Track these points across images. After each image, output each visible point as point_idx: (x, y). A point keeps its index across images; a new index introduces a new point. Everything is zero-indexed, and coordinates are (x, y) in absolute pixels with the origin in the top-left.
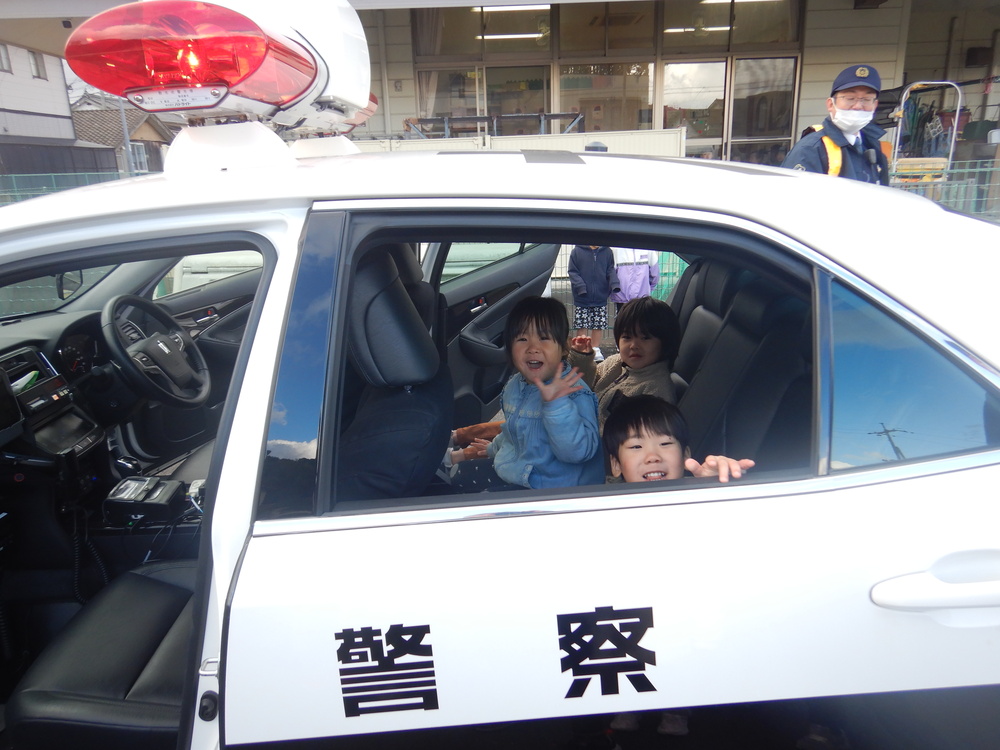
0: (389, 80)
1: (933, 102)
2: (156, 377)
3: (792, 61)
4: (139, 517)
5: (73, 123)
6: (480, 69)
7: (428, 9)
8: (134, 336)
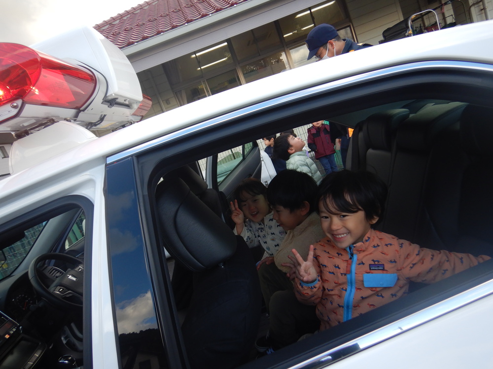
0: (162, 101)
1: (420, 24)
2: (70, 298)
3: (348, 28)
6: (204, 81)
7: (170, 61)
8: (58, 274)
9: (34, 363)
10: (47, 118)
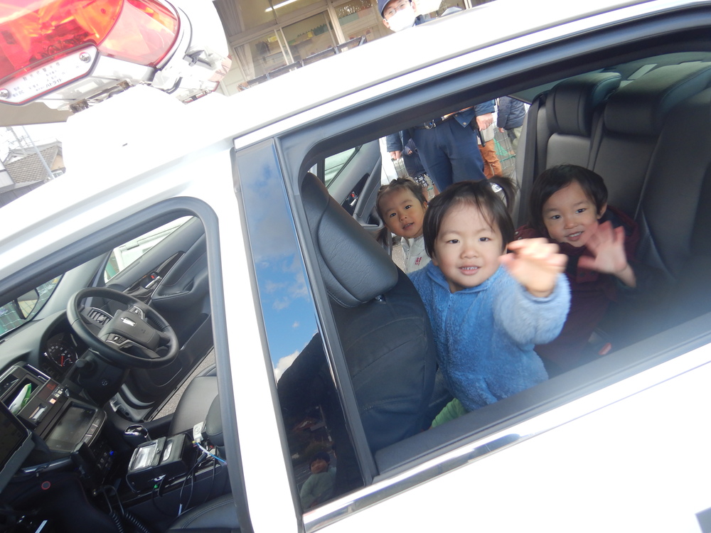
2: (131, 350)
4: (161, 478)
5: (8, 173)
6: (278, 31)
8: (102, 318)
9: (94, 435)
10: (117, 80)
